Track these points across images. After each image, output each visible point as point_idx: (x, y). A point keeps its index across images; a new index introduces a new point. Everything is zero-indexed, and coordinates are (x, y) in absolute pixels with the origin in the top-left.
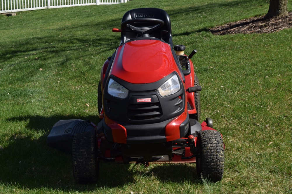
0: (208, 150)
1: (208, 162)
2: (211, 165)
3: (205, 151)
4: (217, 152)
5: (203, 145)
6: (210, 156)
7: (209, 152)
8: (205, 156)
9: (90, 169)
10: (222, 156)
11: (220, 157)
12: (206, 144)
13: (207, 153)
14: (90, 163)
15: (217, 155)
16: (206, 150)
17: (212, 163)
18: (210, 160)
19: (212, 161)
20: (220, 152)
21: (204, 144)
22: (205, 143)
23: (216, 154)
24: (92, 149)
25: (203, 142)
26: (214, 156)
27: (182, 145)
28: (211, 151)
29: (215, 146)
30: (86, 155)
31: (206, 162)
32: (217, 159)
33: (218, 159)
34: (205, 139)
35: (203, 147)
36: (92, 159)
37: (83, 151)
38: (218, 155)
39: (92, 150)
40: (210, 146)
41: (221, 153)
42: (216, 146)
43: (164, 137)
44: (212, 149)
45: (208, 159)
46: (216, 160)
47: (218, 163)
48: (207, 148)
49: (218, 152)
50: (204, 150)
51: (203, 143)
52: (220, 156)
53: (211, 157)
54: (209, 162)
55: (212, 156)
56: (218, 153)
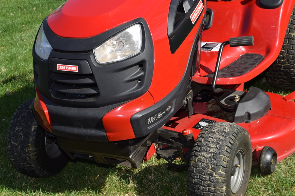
0: (197, 162)
1: (195, 183)
2: (199, 189)
3: (193, 163)
4: (211, 169)
5: (194, 151)
6: (198, 173)
7: (199, 167)
8: (191, 171)
9: (28, 158)
10: (220, 178)
11: (216, 179)
12: (197, 151)
13: (195, 167)
14: (26, 150)
15: (211, 175)
16: (195, 162)
17: (202, 187)
18: (199, 181)
19: (201, 182)
20: (217, 170)
21: (196, 151)
22: (197, 149)
23: (210, 171)
24: (33, 128)
25: (196, 146)
26: (205, 175)
27: (171, 143)
28: (202, 164)
29: (210, 158)
30: (23, 137)
31: (192, 183)
32: (209, 180)
33: (212, 182)
34: (201, 141)
35: (193, 155)
36: (30, 145)
37: (19, 130)
38: (213, 174)
39: (33, 131)
40: (203, 156)
41: (220, 171)
42: (213, 158)
43: (104, 133)
44: (204, 163)
45: (195, 179)
46: (209, 182)
47: (213, 188)
48: (197, 158)
49: (214, 169)
50: (192, 161)
51: (195, 148)
52: (217, 177)
53: (200, 176)
54: (197, 184)
55: (202, 174)
56: (214, 171)
